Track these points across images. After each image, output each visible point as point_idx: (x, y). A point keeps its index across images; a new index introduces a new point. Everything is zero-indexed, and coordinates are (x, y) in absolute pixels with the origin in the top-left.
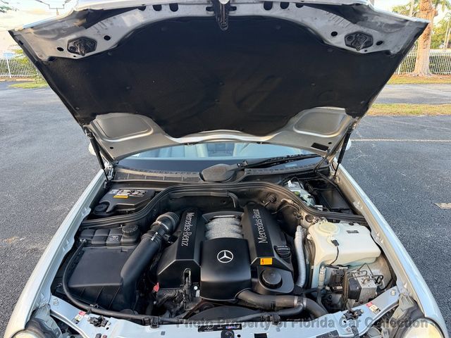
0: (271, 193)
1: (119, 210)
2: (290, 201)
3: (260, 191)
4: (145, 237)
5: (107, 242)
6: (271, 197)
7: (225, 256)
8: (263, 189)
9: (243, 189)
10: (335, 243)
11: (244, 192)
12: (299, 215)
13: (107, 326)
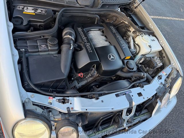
0: (114, 16)
1: (32, 23)
2: (126, 23)
3: (110, 14)
4: (64, 47)
5: (39, 50)
6: (115, 18)
7: (112, 57)
8: (111, 13)
9: (102, 13)
10: (150, 46)
11: (102, 14)
12: (129, 30)
13: (70, 102)
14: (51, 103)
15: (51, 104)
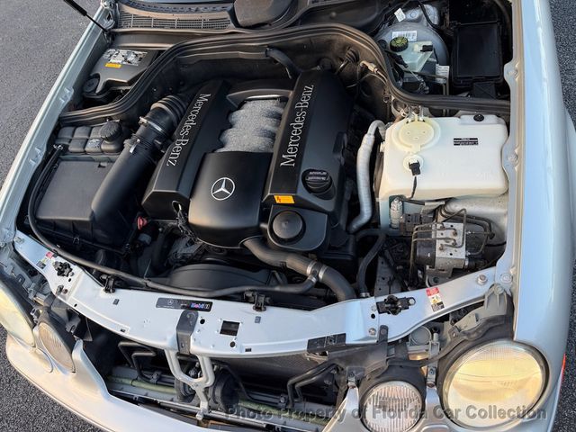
1: (115, 88)
2: (372, 68)
5: (87, 149)
6: (350, 53)
7: (223, 189)
9: (298, 40)
10: (415, 168)
13: (69, 277)
14: (45, 265)
15: (43, 266)
